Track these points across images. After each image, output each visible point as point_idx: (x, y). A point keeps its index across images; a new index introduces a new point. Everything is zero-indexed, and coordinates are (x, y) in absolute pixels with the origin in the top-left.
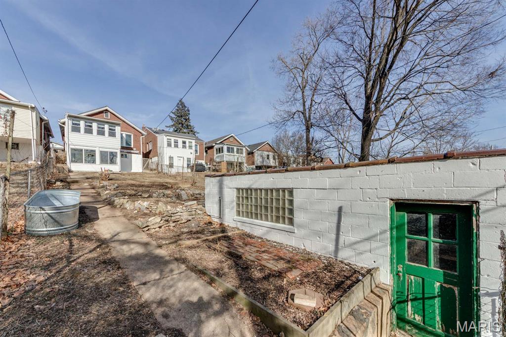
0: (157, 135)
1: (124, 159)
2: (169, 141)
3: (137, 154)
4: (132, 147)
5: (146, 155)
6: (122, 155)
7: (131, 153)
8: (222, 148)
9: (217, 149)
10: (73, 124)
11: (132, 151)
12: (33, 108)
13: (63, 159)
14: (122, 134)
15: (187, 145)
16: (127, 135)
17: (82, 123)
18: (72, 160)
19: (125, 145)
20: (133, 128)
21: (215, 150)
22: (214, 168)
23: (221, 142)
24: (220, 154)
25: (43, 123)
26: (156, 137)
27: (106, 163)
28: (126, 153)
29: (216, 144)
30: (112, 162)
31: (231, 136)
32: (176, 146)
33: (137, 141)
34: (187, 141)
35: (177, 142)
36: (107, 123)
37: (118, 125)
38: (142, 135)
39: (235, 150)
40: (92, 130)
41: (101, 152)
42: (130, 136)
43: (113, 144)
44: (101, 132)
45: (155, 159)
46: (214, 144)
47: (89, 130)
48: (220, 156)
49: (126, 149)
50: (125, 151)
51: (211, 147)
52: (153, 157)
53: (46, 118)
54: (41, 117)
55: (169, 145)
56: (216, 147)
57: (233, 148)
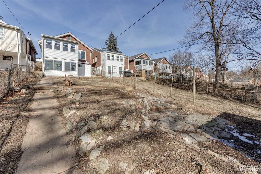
0: (100, 52)
1: (80, 68)
2: (109, 56)
3: (88, 64)
4: (85, 60)
5: (93, 65)
6: (79, 65)
7: (85, 64)
8: (140, 61)
9: (136, 62)
10: (47, 42)
11: (85, 63)
12: (18, 30)
13: (40, 67)
14: (79, 51)
15: (120, 58)
16: (82, 52)
17: (53, 42)
18: (46, 68)
19: (80, 59)
20: (86, 47)
21: (135, 62)
22: (137, 74)
23: (139, 58)
24: (138, 65)
25: (28, 43)
26: (100, 54)
27: (69, 70)
28: (81, 64)
29: (135, 58)
30: (73, 69)
31: (144, 54)
32: (113, 59)
33: (88, 56)
34: (120, 56)
35: (114, 57)
36: (70, 42)
37: (77, 44)
38: (92, 52)
39: (148, 63)
40: (60, 47)
41: (66, 63)
42: (84, 53)
43: (74, 57)
44: (66, 49)
45: (99, 68)
46: (134, 59)
47: (57, 47)
48: (138, 66)
49: (82, 61)
50: (81, 62)
51: (133, 61)
52: (97, 67)
53: (29, 39)
54: (27, 38)
55: (109, 59)
56: (136, 60)
57: (147, 61)
